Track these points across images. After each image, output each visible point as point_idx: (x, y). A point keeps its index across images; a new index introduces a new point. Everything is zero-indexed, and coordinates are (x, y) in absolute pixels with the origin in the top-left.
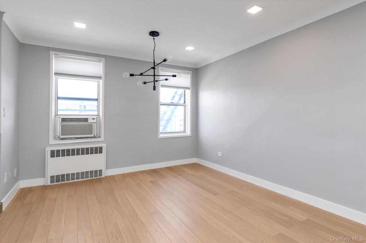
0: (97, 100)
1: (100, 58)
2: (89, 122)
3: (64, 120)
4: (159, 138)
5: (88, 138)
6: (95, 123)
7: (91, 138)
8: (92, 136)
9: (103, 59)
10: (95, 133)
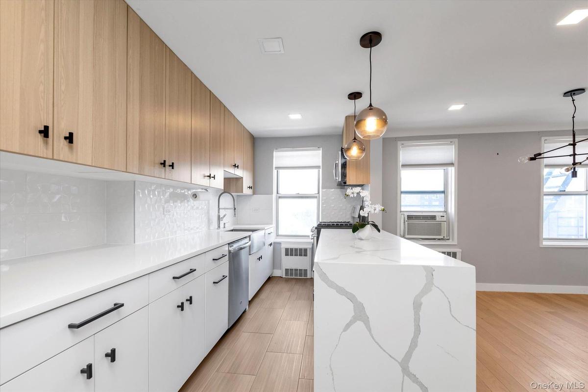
0: (443, 192)
1: (451, 140)
2: (437, 220)
3: (410, 217)
4: (541, 246)
5: (434, 239)
6: (445, 221)
7: (439, 239)
8: (441, 237)
9: (456, 140)
10: (444, 234)
